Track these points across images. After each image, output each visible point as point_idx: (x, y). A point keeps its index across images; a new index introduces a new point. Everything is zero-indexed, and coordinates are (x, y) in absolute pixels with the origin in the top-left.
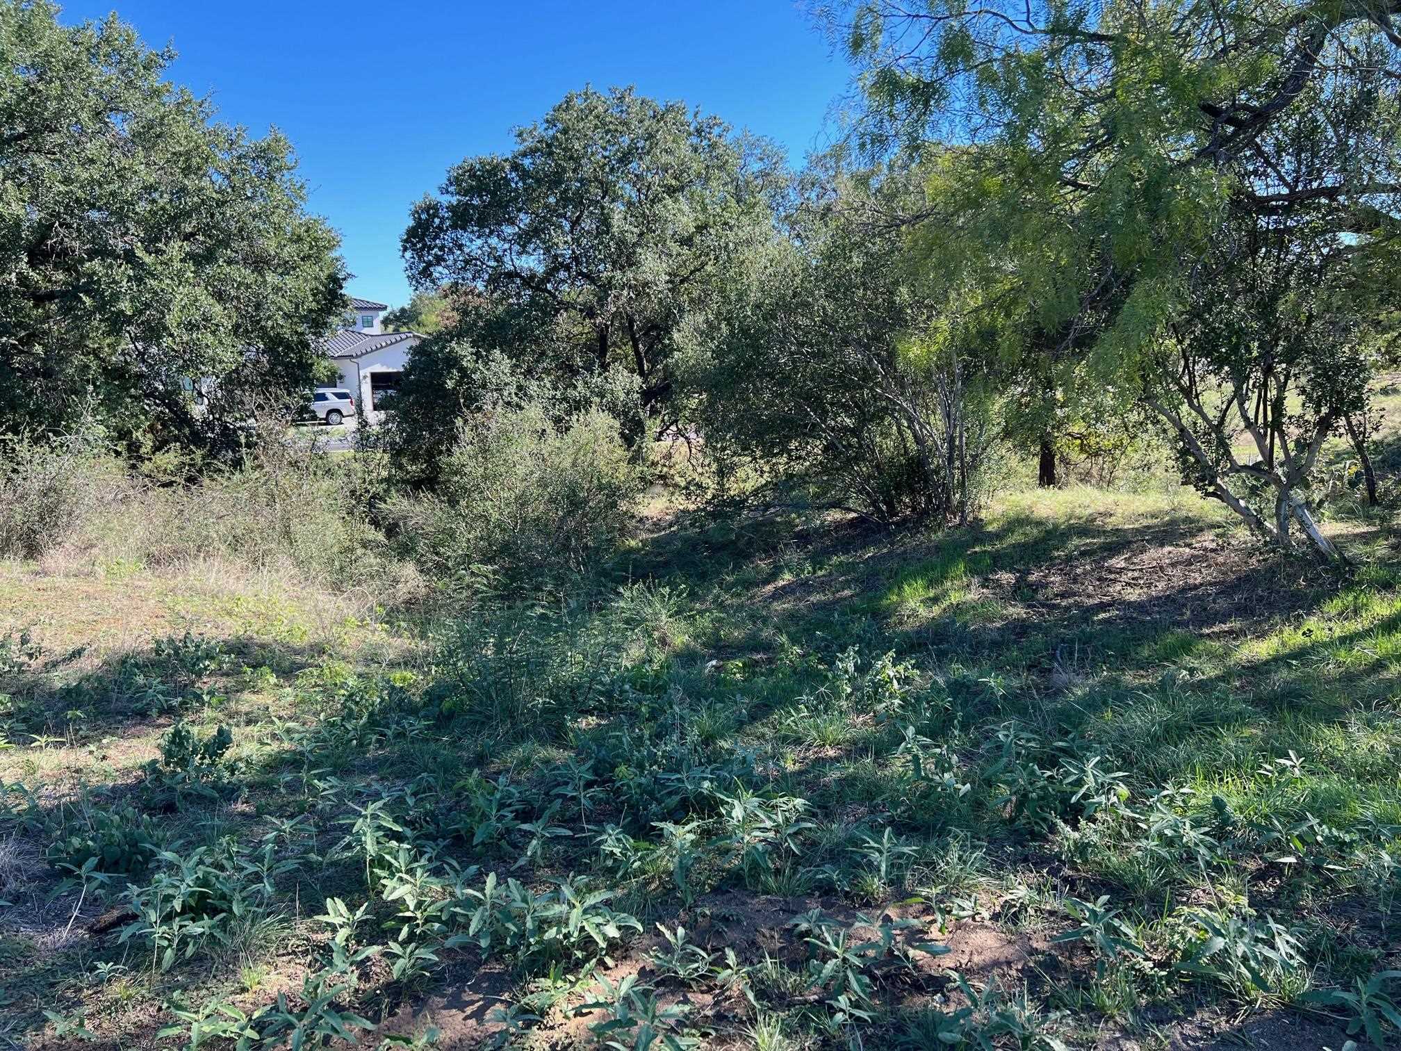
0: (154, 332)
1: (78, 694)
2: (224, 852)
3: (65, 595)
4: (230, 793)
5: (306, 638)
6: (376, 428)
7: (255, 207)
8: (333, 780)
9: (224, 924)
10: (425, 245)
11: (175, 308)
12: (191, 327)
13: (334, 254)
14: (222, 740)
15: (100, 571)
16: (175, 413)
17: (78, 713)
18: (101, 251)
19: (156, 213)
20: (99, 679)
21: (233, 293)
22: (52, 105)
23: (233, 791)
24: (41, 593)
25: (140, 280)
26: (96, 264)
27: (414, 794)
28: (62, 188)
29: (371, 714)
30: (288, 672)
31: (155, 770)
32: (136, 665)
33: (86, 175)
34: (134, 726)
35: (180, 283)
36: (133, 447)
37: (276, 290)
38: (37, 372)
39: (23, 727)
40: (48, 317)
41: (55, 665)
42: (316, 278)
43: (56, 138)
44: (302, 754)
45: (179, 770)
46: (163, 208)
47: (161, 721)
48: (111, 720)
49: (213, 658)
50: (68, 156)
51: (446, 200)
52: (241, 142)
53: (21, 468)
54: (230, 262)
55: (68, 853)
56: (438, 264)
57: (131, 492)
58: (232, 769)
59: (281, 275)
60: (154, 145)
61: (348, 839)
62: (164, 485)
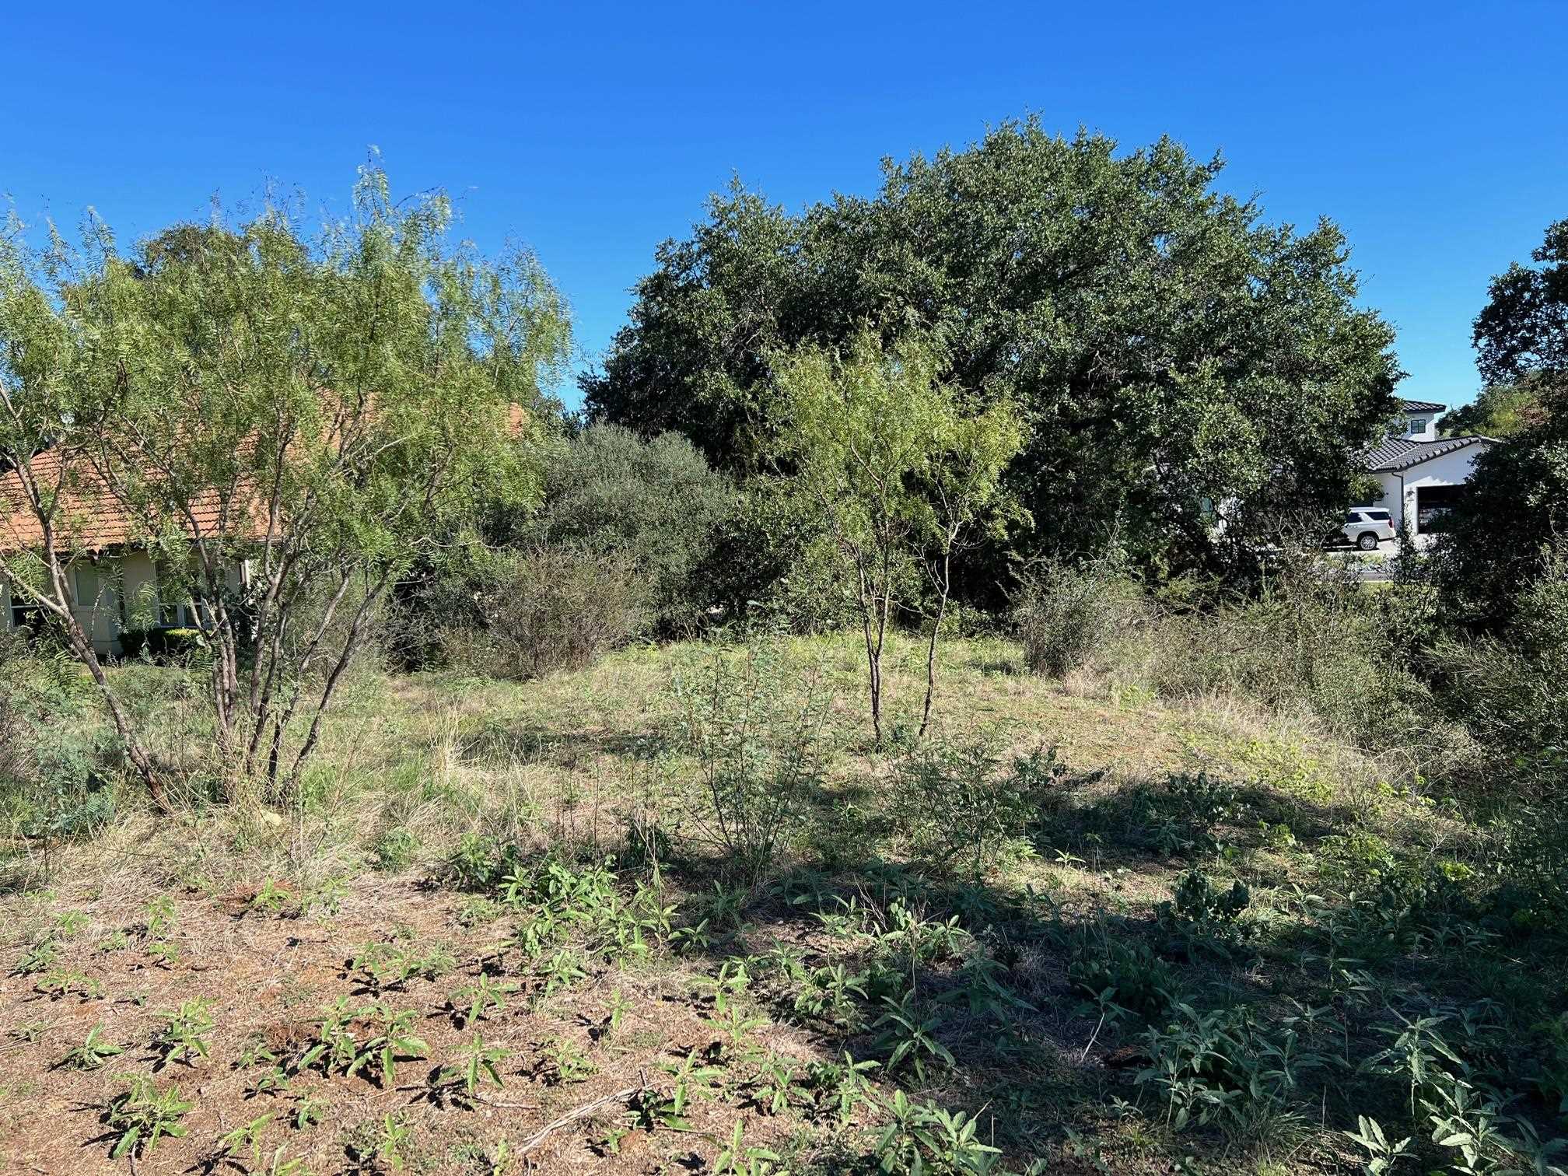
0: (1179, 453)
1: (1096, 819)
2: (1238, 1022)
3: (1085, 717)
4: (1244, 957)
5: (1329, 799)
6: (1425, 556)
7: (1296, 310)
8: (1367, 976)
9: (1239, 1103)
10: (1507, 328)
11: (1203, 428)
12: (1217, 446)
13: (1384, 352)
14: (1238, 898)
15: (1116, 695)
16: (1192, 536)
17: (1096, 837)
18: (1137, 376)
19: (1190, 331)
20: (1114, 805)
21: (1263, 406)
22: (1102, 240)
23: (1247, 957)
24: (1063, 711)
25: (1169, 401)
26: (1130, 390)
27: (1474, 1021)
28: (1106, 318)
29: (1415, 908)
30: (1310, 837)
31: (1168, 913)
32: (1150, 798)
33: (1128, 302)
34: (1147, 861)
35: (1209, 402)
36: (1152, 572)
37: (1313, 398)
38: (1068, 497)
39: (1047, 839)
40: (1081, 444)
41: (1076, 784)
42: (1360, 382)
43: (1103, 270)
44: (1327, 934)
45: (1191, 919)
46: (1198, 325)
47: (1173, 862)
48: (1125, 851)
49: (1226, 805)
50: (1113, 286)
51: (1540, 267)
52: (1285, 242)
53: (1052, 590)
54: (1263, 373)
55: (1087, 976)
56: (1526, 348)
57: (1146, 618)
58: (1247, 931)
59: (1319, 382)
60: (1193, 261)
61: (1388, 1052)
62: (1179, 612)
